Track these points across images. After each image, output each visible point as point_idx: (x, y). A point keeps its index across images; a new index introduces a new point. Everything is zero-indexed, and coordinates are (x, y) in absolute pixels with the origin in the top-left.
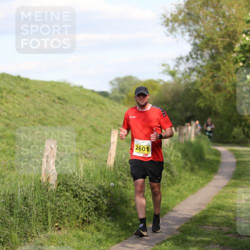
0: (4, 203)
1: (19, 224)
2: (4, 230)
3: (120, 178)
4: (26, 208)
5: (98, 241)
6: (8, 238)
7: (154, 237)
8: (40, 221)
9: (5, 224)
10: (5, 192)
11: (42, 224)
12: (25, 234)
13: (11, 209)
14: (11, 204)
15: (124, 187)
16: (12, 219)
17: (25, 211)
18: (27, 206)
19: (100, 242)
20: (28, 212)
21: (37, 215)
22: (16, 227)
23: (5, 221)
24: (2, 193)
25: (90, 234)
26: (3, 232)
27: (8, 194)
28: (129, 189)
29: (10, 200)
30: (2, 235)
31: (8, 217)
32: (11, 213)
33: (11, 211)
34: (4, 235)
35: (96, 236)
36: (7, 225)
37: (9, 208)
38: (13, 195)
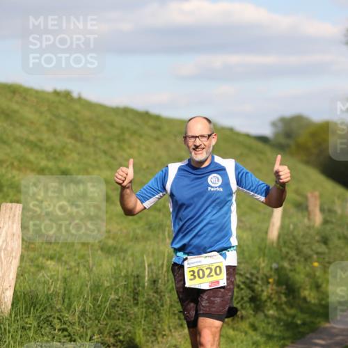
0: (126, 287)
1: (145, 317)
2: (125, 325)
3: (286, 257)
4: (155, 295)
5: (254, 343)
7: (332, 341)
8: (175, 314)
9: (127, 316)
10: (127, 272)
11: (177, 317)
12: (154, 331)
13: (134, 295)
14: (135, 289)
15: (291, 271)
16: (136, 309)
17: (153, 299)
18: (156, 292)
19: (258, 346)
20: (158, 301)
21: (171, 306)
22: (141, 322)
23: (126, 312)
24: (123, 274)
25: (243, 335)
26: (124, 327)
27: (131, 275)
28: (299, 273)
29: (134, 283)
30: (122, 332)
31: (131, 307)
32: (135, 302)
33: (135, 299)
34: (125, 331)
35: (252, 337)
36: (129, 318)
37: (132, 295)
38: (138, 276)
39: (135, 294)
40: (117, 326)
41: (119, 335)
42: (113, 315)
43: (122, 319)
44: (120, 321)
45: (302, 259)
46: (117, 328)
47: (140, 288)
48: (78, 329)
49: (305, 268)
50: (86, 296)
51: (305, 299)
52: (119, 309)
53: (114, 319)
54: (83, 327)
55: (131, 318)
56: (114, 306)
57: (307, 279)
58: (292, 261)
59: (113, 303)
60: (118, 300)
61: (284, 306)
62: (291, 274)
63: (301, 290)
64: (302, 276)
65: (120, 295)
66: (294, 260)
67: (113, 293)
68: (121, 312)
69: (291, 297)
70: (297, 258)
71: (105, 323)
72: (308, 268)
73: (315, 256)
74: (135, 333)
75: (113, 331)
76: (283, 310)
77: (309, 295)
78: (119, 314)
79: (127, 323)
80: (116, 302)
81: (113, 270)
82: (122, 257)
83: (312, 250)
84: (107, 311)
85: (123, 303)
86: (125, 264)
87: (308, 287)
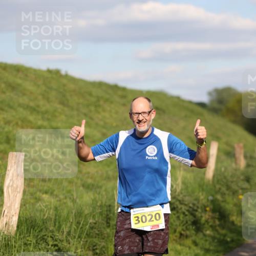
0: (101, 213)
2: (100, 242)
3: (219, 191)
6: (104, 249)
9: (102, 235)
10: (102, 203)
14: (108, 215)
15: (223, 201)
16: (108, 230)
22: (112, 239)
23: (101, 232)
24: (98, 204)
25: (188, 249)
26: (99, 243)
27: (105, 205)
28: (228, 203)
29: (107, 211)
30: (98, 247)
31: (104, 228)
32: (108, 225)
33: (108, 223)
34: (101, 247)
35: (194, 251)
36: (103, 237)
37: (105, 220)
38: (110, 206)
39: (108, 220)
40: (95, 242)
41: (96, 249)
42: (91, 234)
43: (98, 238)
44: (97, 239)
45: (231, 193)
46: (94, 244)
47: (111, 215)
48: (66, 244)
49: (233, 199)
50: (71, 221)
51: (233, 223)
52: (95, 230)
53: (92, 237)
54: (69, 243)
55: (105, 236)
56: (92, 228)
57: (235, 208)
58: (223, 194)
59: (91, 226)
60: (95, 223)
61: (218, 228)
62: (223, 204)
63: (230, 216)
64: (231, 206)
65: (97, 219)
66: (225, 194)
67: (91, 218)
68: (97, 232)
69: (222, 221)
70: (227, 192)
71: (86, 240)
72: (235, 200)
73: (240, 191)
74: (108, 248)
75: (92, 246)
76: (217, 231)
77: (236, 219)
78: (96, 234)
79: (102, 240)
80: (93, 225)
81: (91, 202)
82: (98, 192)
83: (238, 186)
84: (87, 232)
85: (98, 226)
86: (101, 197)
87: (235, 214)
